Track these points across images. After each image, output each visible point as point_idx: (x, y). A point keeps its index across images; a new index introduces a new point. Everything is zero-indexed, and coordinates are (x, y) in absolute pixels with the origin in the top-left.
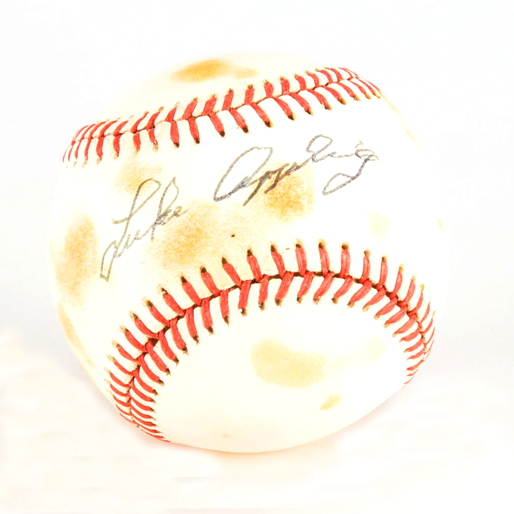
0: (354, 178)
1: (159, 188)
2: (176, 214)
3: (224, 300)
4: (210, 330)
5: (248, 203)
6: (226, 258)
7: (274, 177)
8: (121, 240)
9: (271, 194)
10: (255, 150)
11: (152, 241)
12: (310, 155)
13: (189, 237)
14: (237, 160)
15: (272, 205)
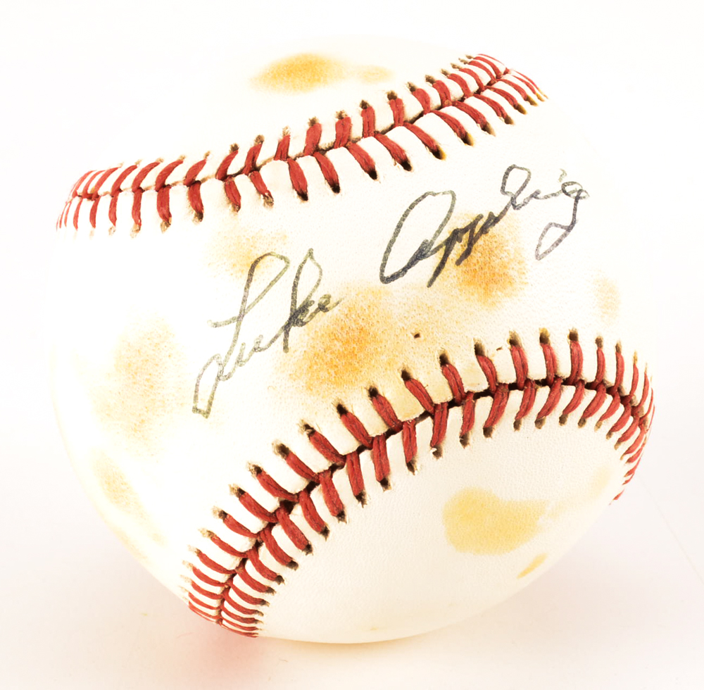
0: (569, 229)
1: (286, 268)
2: (322, 308)
3: (410, 437)
4: (385, 483)
5: (435, 283)
6: (408, 371)
7: (466, 237)
8: (230, 353)
9: (465, 265)
10: (429, 197)
11: (286, 352)
12: (507, 199)
13: (348, 342)
14: (406, 215)
15: (469, 283)
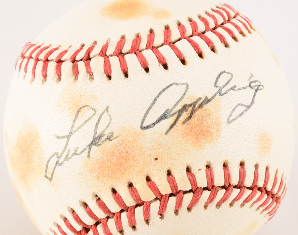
0: (249, 107)
1: (94, 115)
2: (109, 139)
3: (147, 209)
4: (134, 227)
5: (169, 133)
6: (149, 176)
7: (190, 109)
8: (63, 153)
9: (187, 125)
10: (174, 85)
11: (89, 158)
12: (217, 90)
13: (119, 158)
14: (160, 94)
15: (188, 134)
